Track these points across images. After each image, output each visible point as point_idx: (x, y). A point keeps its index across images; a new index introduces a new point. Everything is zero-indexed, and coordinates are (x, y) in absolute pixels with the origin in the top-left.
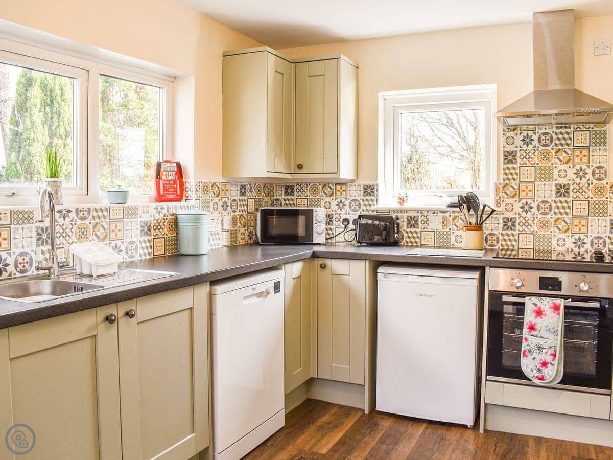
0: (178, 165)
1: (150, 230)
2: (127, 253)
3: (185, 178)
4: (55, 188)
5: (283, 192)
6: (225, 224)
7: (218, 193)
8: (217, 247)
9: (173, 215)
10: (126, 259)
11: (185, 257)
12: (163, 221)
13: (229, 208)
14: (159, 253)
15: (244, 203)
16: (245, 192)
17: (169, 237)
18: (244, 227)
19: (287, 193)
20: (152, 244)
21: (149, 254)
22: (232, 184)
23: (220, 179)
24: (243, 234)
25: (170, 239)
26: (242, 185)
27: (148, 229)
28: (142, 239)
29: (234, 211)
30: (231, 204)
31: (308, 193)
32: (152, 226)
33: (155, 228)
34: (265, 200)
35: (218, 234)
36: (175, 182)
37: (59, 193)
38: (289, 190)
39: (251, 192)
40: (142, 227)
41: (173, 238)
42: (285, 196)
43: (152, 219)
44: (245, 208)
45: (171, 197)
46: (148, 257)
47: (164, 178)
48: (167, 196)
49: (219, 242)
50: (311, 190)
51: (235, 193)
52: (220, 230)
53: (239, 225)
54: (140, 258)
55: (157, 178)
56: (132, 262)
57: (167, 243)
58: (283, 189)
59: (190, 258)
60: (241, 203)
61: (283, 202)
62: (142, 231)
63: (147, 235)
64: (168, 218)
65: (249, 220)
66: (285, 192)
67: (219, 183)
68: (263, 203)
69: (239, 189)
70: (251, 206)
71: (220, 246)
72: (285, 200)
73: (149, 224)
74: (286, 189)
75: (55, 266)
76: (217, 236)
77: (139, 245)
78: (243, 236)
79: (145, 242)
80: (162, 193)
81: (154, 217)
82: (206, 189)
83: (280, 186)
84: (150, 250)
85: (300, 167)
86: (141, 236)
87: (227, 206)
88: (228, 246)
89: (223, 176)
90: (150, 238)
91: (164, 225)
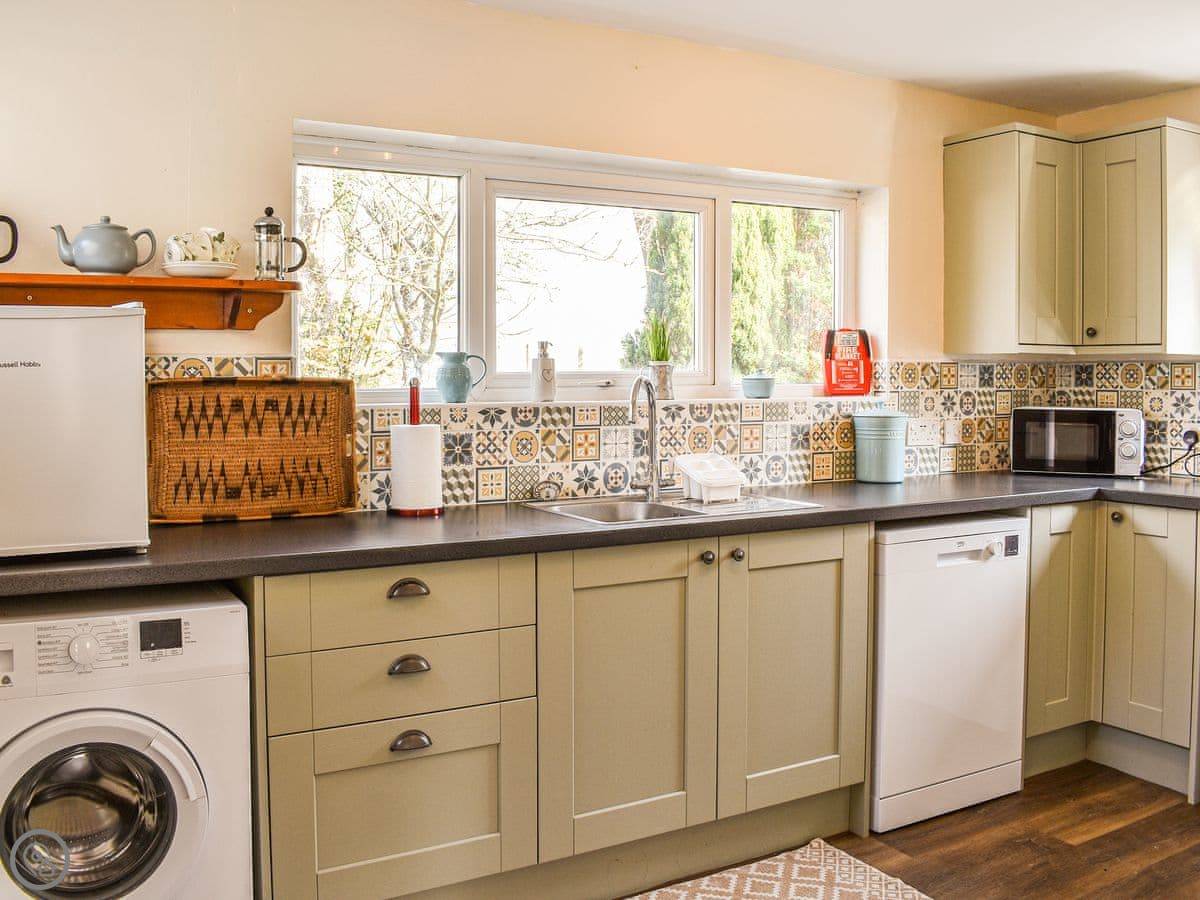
0: (863, 336)
1: (807, 440)
2: (768, 473)
3: (875, 357)
4: (662, 375)
5: (1073, 379)
6: (947, 436)
7: (935, 380)
8: (931, 473)
9: (849, 416)
10: (766, 483)
11: (865, 485)
12: (831, 426)
13: (957, 408)
14: (823, 477)
15: (989, 399)
16: (992, 379)
17: (840, 453)
18: (989, 440)
19: (1080, 382)
20: (810, 462)
21: (805, 478)
22: (963, 366)
23: (938, 357)
24: (985, 454)
25: (843, 455)
26: (984, 368)
27: (803, 438)
28: (793, 453)
29: (968, 413)
30: (962, 400)
31: (1119, 382)
32: (811, 434)
33: (816, 436)
34: (1035, 394)
35: (934, 451)
36: (856, 364)
37: (668, 383)
38: (1084, 376)
39: (1004, 379)
40: (793, 434)
41: (848, 455)
42: (1076, 385)
43: (812, 422)
44: (992, 407)
45: (849, 387)
46: (803, 482)
47: (837, 356)
48: (842, 385)
49: (935, 464)
50: (1124, 376)
51: (970, 381)
52: (937, 446)
53: (977, 437)
54: (789, 483)
55: (827, 357)
56: (776, 489)
57: (838, 462)
58: (1073, 373)
59: (873, 487)
60: (983, 399)
61: (1073, 397)
62: (793, 441)
63: (803, 447)
64: (840, 422)
65: (1000, 430)
66: (1077, 379)
67: (937, 364)
68: (1031, 398)
69: (977, 373)
70: (1004, 404)
71: (937, 473)
72: (1075, 393)
73: (806, 430)
74: (1077, 373)
75: (655, 484)
76: (932, 455)
77: (789, 464)
78: (985, 458)
79: (798, 458)
80: (834, 381)
81: (814, 419)
82: (910, 373)
83: (1066, 367)
84: (807, 472)
85: (1092, 333)
86: (792, 448)
87: (954, 404)
88: (954, 473)
89: (946, 351)
90: (807, 452)
91: (833, 434)
